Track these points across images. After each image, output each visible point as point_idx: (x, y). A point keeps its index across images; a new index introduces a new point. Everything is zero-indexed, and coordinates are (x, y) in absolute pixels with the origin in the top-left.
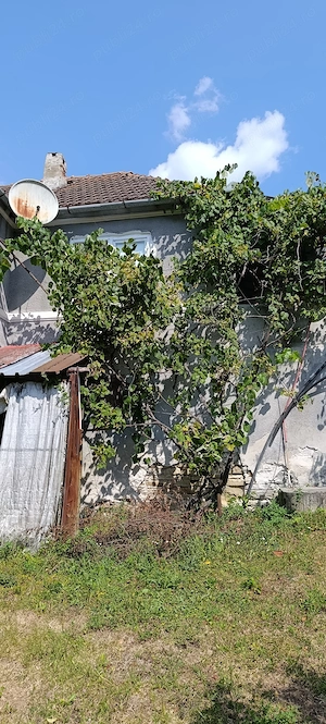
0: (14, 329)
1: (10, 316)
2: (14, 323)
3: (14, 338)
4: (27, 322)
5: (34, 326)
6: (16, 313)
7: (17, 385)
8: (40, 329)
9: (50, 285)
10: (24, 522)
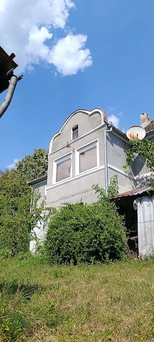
0: (138, 183)
1: (135, 178)
2: (137, 181)
3: (139, 186)
4: (142, 179)
5: (145, 180)
6: (137, 176)
7: (139, 198)
8: (148, 180)
9: (148, 161)
10: (151, 249)
